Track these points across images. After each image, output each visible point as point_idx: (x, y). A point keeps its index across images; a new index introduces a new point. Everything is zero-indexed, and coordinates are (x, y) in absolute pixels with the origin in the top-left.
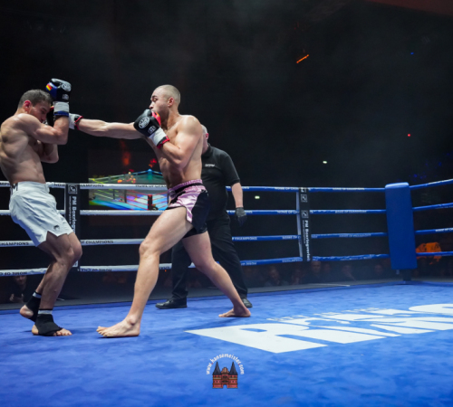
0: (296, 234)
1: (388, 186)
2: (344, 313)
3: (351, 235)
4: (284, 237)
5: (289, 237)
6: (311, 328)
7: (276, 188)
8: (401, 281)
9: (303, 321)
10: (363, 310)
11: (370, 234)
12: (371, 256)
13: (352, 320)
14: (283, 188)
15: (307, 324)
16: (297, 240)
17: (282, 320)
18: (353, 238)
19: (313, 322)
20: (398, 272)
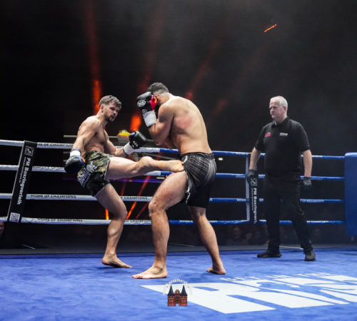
2: (296, 277)
4: (238, 200)
6: (262, 290)
7: (237, 153)
8: (356, 248)
9: (255, 282)
10: (314, 275)
11: (323, 200)
13: (302, 284)
15: (258, 285)
17: (234, 281)
19: (264, 285)
20: (352, 239)
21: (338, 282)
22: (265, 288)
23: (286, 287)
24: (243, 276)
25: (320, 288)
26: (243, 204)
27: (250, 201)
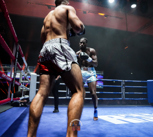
1: (148, 81)
2: (135, 114)
6: (126, 118)
7: (119, 80)
8: (150, 106)
9: (124, 115)
12: (143, 99)
13: (137, 116)
17: (118, 115)
18: (138, 94)
20: (150, 104)
22: (126, 117)
23: (132, 117)
24: (121, 114)
25: (142, 117)
26: (121, 94)
27: (123, 93)
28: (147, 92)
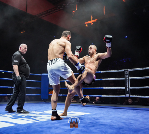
0: (13, 86)
1: (42, 74)
3: (30, 88)
4: (9, 87)
5: (11, 87)
6: (12, 119)
8: (43, 102)
11: (36, 88)
12: (35, 95)
14: (11, 72)
15: (11, 117)
16: (13, 88)
17: (3, 115)
18: (30, 89)
19: (13, 116)
20: (43, 100)
21: (37, 114)
28: (40, 87)
